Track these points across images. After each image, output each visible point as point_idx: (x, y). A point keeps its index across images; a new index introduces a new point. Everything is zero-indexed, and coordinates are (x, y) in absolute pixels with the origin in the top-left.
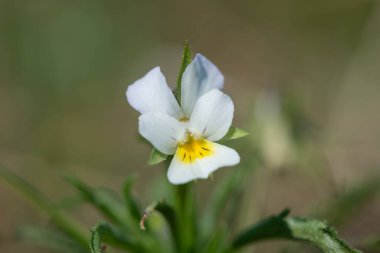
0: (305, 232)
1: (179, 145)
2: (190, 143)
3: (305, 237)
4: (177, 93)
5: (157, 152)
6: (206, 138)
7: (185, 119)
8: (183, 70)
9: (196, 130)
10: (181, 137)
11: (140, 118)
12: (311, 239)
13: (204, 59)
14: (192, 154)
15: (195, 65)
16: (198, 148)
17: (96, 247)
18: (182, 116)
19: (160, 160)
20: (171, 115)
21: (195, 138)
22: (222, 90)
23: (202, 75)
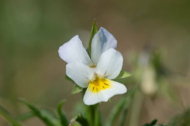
1: (90, 82)
2: (97, 80)
4: (89, 51)
5: (77, 86)
6: (106, 77)
7: (94, 66)
8: (92, 37)
9: (100, 73)
10: (91, 77)
11: (67, 66)
13: (105, 30)
14: (98, 87)
15: (100, 34)
16: (101, 84)
18: (92, 65)
19: (78, 91)
20: (85, 64)
21: (100, 78)
22: (116, 49)
23: (104, 40)
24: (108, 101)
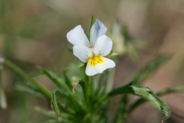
0: (140, 92)
1: (89, 58)
2: (94, 57)
3: (141, 94)
4: (88, 36)
5: (80, 61)
6: (100, 55)
7: (92, 47)
8: (91, 27)
9: (96, 52)
10: (90, 55)
11: (74, 48)
12: (143, 95)
13: (99, 21)
14: (94, 62)
15: (96, 25)
16: (97, 59)
17: (56, 104)
18: (90, 46)
19: (82, 65)
20: (86, 46)
21: (96, 55)
23: (98, 28)
24: (103, 73)
